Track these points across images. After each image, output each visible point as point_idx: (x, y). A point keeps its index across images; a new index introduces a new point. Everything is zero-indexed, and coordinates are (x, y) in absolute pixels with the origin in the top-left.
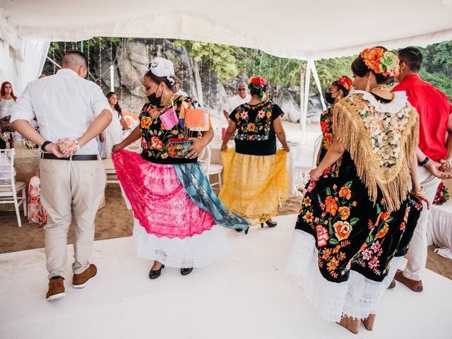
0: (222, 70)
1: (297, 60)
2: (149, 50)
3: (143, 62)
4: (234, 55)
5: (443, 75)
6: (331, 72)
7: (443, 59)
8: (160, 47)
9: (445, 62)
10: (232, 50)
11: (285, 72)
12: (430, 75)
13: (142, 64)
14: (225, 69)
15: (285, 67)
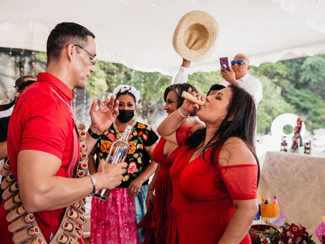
0: (91, 84)
1: (168, 76)
2: (15, 62)
3: (7, 74)
4: (104, 69)
5: (309, 91)
6: (202, 88)
7: (308, 78)
8: (27, 59)
9: (310, 80)
10: (102, 64)
11: (156, 88)
12: (297, 92)
13: (6, 76)
14: (93, 83)
15: (156, 82)
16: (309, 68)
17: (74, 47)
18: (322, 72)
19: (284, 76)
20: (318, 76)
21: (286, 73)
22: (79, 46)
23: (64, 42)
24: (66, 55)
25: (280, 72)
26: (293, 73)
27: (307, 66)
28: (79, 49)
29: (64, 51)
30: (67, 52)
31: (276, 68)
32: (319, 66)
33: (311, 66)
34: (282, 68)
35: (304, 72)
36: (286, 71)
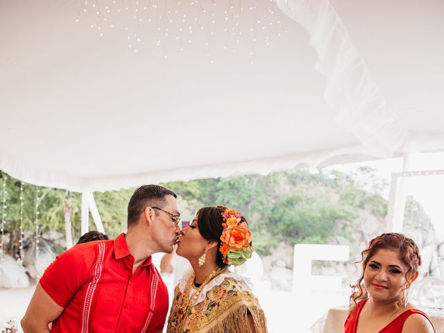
11: (39, 210)
16: (227, 186)
17: (153, 210)
18: (243, 192)
19: (197, 196)
20: (239, 197)
21: (199, 192)
22: (157, 208)
23: (141, 207)
24: (144, 220)
25: (193, 191)
26: (207, 193)
27: (225, 184)
28: (158, 211)
29: (142, 215)
30: (146, 217)
31: (186, 186)
32: (239, 184)
33: (230, 184)
34: (194, 185)
35: (221, 191)
36: (198, 189)
